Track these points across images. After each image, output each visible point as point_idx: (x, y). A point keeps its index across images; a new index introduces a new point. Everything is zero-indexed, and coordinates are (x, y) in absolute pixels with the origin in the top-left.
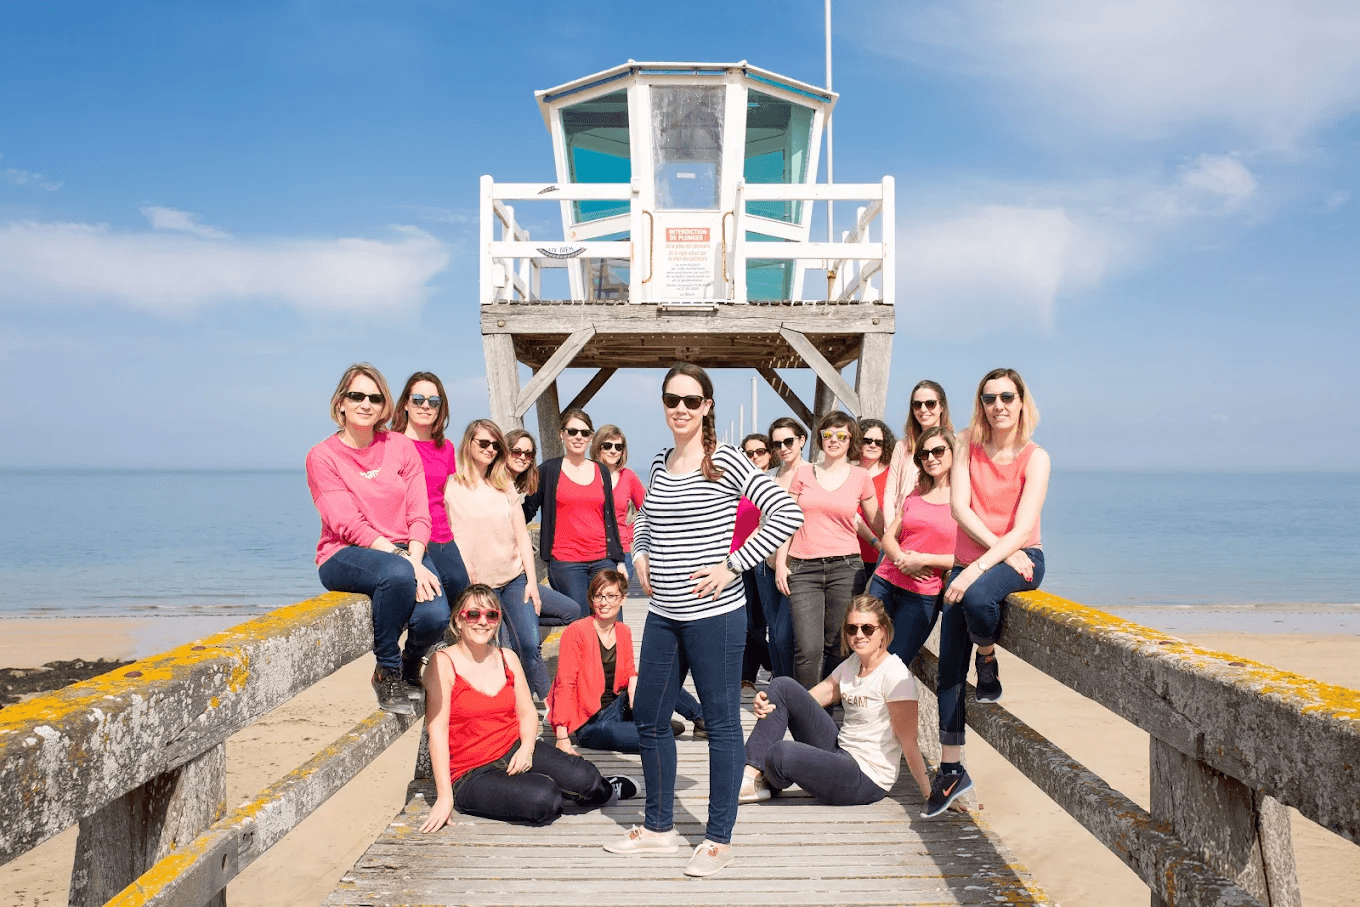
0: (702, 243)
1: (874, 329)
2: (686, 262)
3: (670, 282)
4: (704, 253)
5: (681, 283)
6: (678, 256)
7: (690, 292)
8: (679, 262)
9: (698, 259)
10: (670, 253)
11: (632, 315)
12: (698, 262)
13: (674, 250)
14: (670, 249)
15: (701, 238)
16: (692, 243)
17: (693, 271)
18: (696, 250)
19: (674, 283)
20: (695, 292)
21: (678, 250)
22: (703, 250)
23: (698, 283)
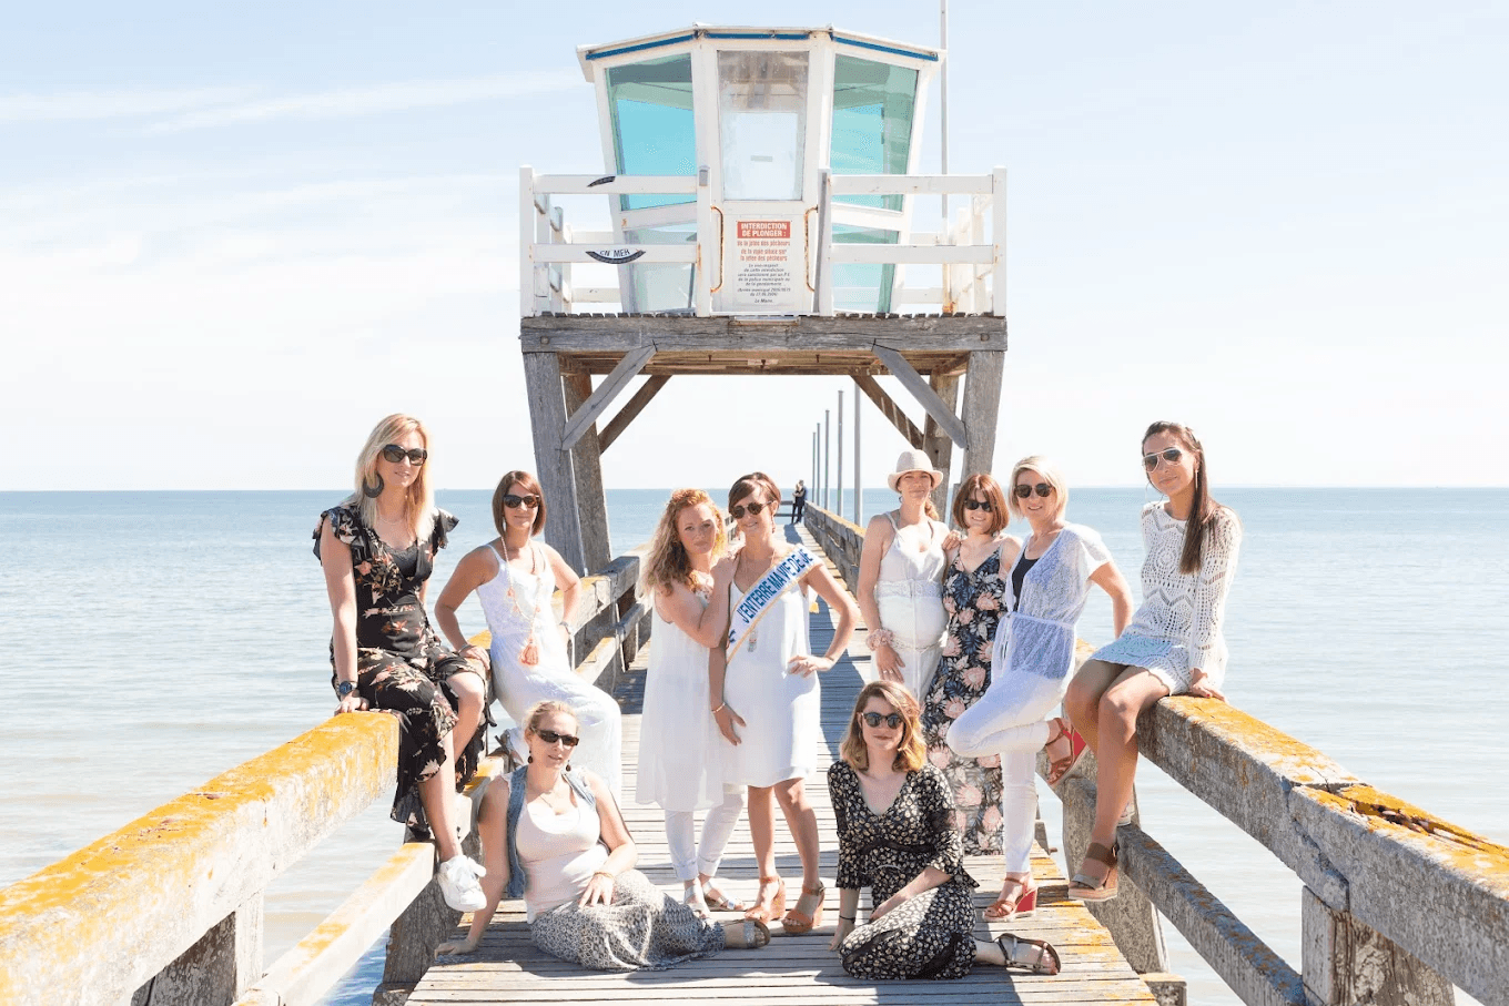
0: (781, 240)
1: (982, 346)
2: (763, 263)
3: (743, 286)
4: (784, 251)
5: (755, 287)
6: (752, 255)
7: (767, 298)
8: (754, 263)
9: (777, 258)
10: (743, 251)
11: (699, 330)
12: (776, 262)
13: (747, 248)
14: (743, 247)
15: (780, 233)
16: (769, 240)
17: (770, 273)
18: (772, 248)
19: (748, 287)
20: (773, 298)
21: (753, 248)
22: (782, 248)
23: (777, 287)
